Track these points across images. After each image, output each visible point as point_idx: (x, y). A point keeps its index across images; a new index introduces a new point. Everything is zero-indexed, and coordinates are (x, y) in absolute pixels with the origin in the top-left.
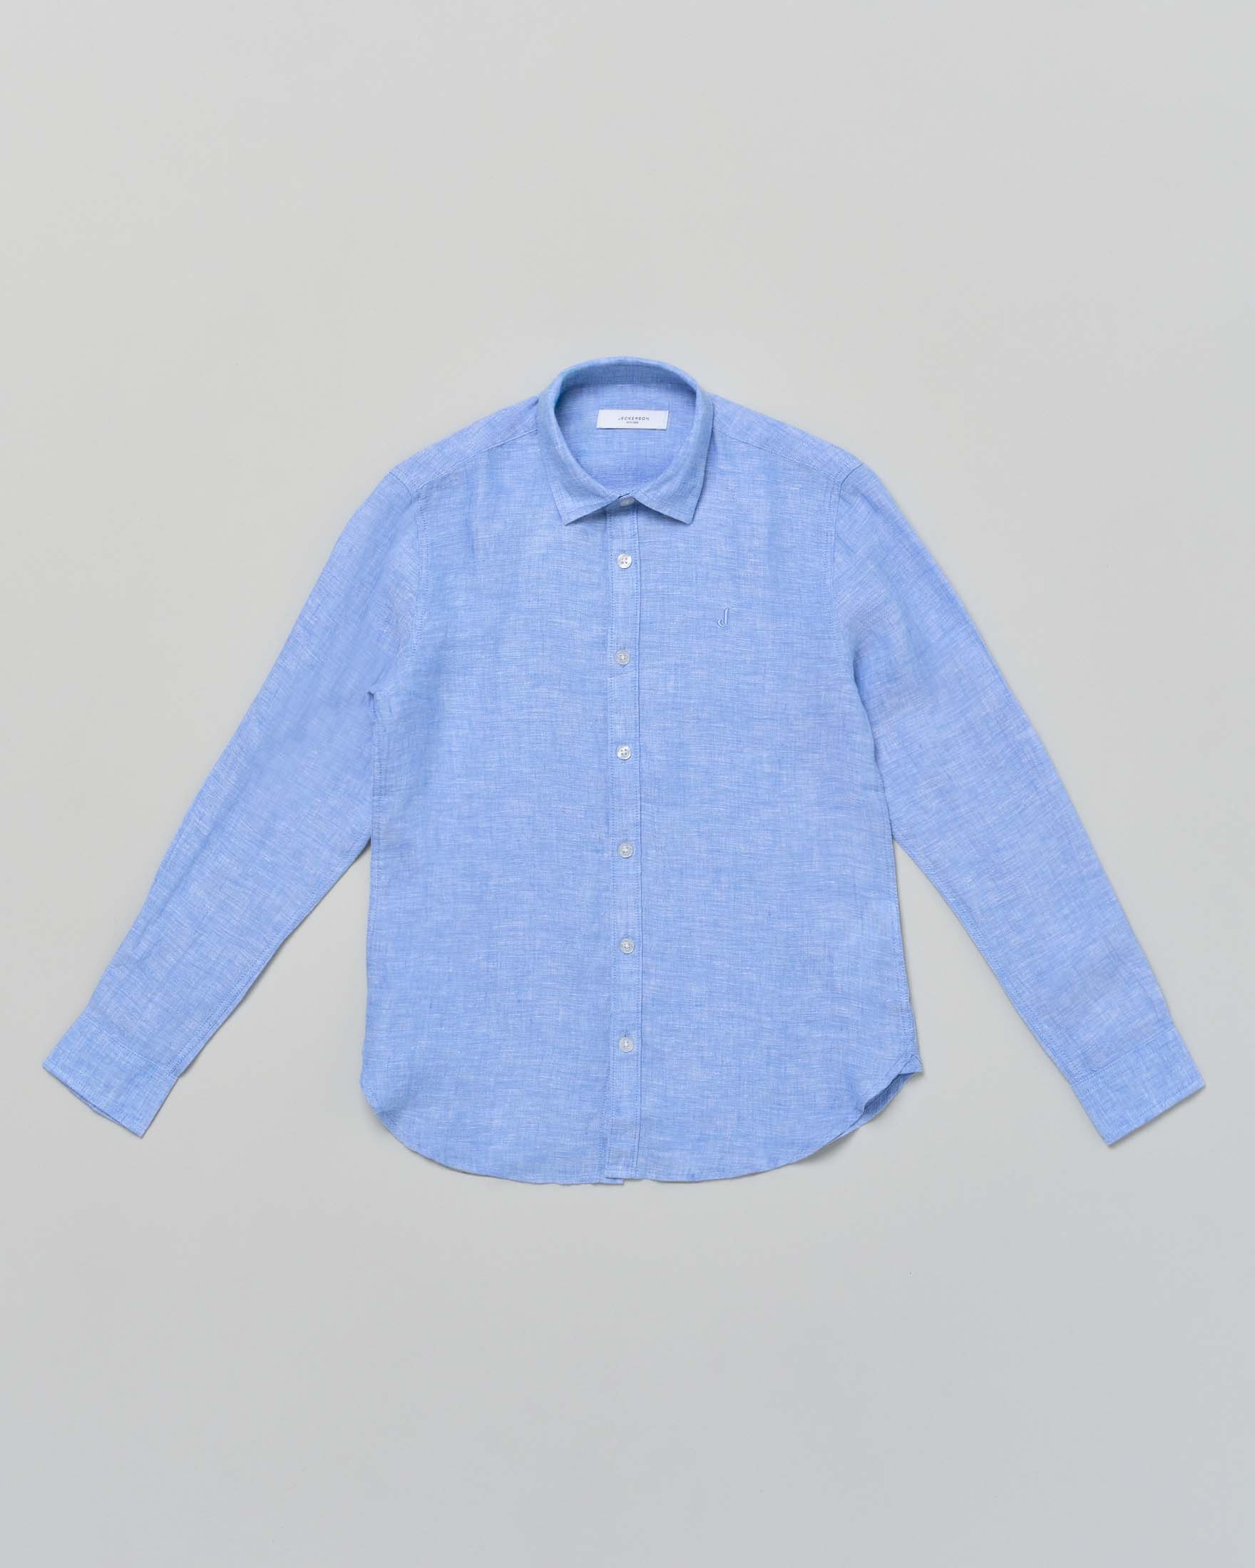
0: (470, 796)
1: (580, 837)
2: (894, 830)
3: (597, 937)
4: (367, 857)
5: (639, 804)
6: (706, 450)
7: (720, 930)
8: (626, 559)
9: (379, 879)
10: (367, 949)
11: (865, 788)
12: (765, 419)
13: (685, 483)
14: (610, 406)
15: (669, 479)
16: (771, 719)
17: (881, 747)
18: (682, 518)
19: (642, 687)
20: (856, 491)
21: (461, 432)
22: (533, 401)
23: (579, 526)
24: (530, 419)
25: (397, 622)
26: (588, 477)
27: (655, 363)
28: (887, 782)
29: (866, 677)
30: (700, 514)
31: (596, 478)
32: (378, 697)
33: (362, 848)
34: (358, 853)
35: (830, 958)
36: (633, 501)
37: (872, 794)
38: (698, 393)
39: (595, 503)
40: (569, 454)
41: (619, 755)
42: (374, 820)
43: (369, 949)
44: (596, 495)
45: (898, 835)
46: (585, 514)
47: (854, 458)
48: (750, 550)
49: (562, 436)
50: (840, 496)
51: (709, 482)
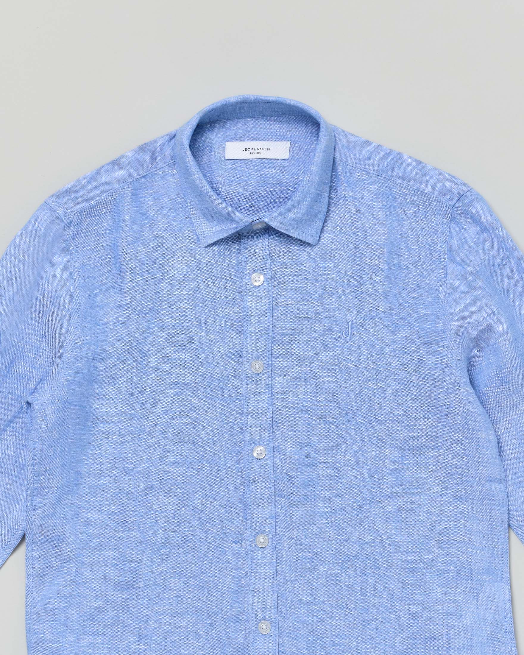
0: (120, 494)
1: (221, 530)
2: (511, 519)
3: (237, 619)
4: (23, 549)
5: (273, 499)
6: (329, 178)
7: (348, 611)
8: (259, 277)
9: (34, 568)
10: (27, 633)
11: (490, 480)
12: (382, 148)
13: (311, 208)
14: (234, 139)
15: (296, 205)
16: (392, 420)
17: (504, 443)
18: (309, 240)
19: (275, 392)
20: (466, 214)
21: (108, 164)
22: (171, 136)
23: (216, 248)
24: (168, 151)
25: (53, 338)
26: (224, 204)
27: (275, 99)
28: (510, 475)
29: (480, 381)
30: (326, 236)
31: (231, 205)
32: (35, 405)
33: (18, 542)
34: (15, 545)
35: (449, 636)
36: (264, 225)
37: (495, 486)
38: (322, 125)
39: (231, 227)
40: (205, 183)
41: (255, 454)
42: (28, 518)
43: (28, 632)
44: (231, 220)
45: (514, 524)
46: (221, 237)
47: (464, 183)
48: (371, 268)
49: (197, 167)
50: (452, 219)
51: (332, 207)
